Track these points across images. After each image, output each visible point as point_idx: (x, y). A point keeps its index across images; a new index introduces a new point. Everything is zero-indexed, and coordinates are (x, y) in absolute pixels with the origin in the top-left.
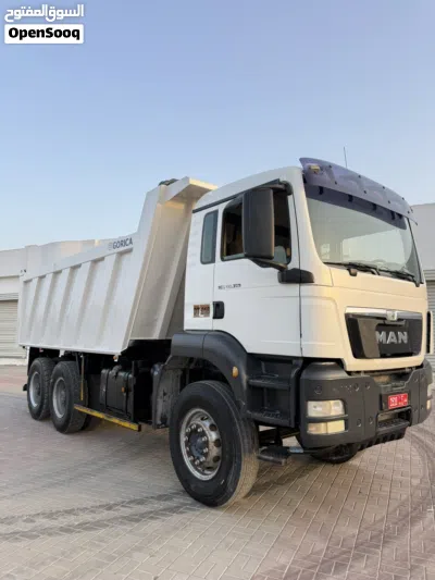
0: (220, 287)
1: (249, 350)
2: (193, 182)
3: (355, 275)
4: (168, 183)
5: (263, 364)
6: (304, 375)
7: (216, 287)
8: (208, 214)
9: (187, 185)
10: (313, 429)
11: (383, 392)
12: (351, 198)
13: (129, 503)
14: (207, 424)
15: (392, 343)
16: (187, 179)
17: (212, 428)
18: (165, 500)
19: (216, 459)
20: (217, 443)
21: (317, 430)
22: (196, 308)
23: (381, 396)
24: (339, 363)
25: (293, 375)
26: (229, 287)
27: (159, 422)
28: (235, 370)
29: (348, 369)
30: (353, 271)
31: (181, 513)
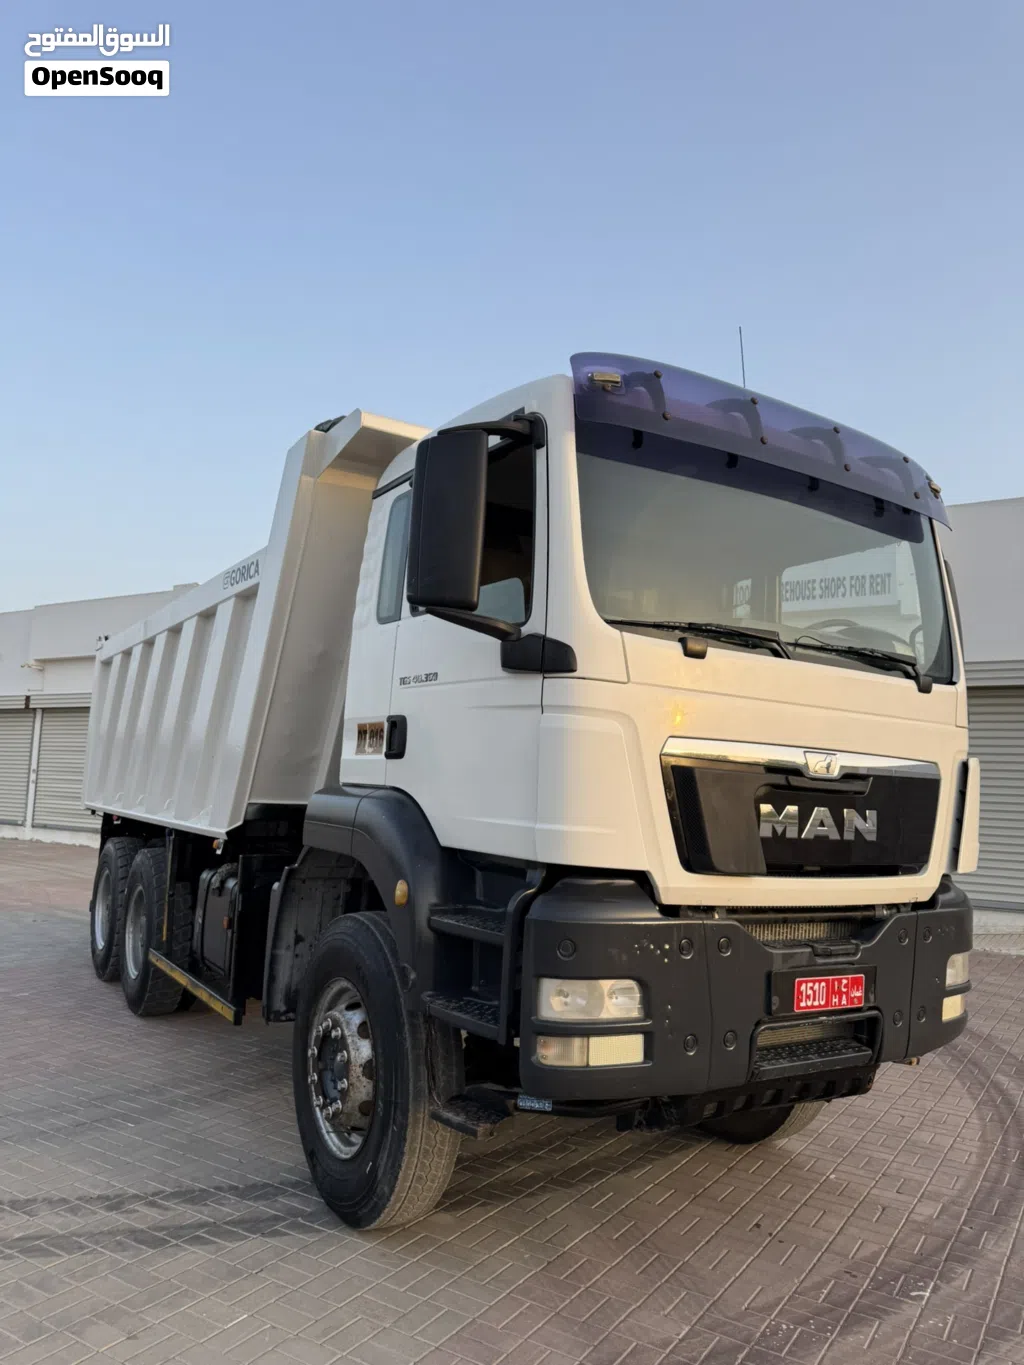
0: (403, 681)
1: (445, 840)
2: (371, 421)
3: (701, 655)
4: (326, 427)
5: (479, 875)
6: (535, 912)
7: (397, 682)
8: (399, 499)
9: (358, 429)
10: (550, 1053)
11: (778, 967)
12: (733, 460)
13: (168, 1197)
14: (356, 1018)
15: (821, 840)
16: (357, 413)
17: (363, 1032)
18: (256, 1199)
19: (366, 1108)
20: (369, 1069)
21: (565, 1054)
22: (362, 732)
23: (769, 976)
24: (642, 884)
25: (512, 906)
26: (417, 679)
27: (279, 1005)
28: (401, 888)
29: (667, 899)
30: (695, 645)
31: (276, 1234)
